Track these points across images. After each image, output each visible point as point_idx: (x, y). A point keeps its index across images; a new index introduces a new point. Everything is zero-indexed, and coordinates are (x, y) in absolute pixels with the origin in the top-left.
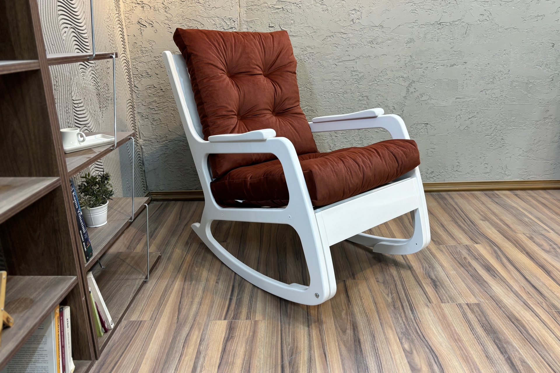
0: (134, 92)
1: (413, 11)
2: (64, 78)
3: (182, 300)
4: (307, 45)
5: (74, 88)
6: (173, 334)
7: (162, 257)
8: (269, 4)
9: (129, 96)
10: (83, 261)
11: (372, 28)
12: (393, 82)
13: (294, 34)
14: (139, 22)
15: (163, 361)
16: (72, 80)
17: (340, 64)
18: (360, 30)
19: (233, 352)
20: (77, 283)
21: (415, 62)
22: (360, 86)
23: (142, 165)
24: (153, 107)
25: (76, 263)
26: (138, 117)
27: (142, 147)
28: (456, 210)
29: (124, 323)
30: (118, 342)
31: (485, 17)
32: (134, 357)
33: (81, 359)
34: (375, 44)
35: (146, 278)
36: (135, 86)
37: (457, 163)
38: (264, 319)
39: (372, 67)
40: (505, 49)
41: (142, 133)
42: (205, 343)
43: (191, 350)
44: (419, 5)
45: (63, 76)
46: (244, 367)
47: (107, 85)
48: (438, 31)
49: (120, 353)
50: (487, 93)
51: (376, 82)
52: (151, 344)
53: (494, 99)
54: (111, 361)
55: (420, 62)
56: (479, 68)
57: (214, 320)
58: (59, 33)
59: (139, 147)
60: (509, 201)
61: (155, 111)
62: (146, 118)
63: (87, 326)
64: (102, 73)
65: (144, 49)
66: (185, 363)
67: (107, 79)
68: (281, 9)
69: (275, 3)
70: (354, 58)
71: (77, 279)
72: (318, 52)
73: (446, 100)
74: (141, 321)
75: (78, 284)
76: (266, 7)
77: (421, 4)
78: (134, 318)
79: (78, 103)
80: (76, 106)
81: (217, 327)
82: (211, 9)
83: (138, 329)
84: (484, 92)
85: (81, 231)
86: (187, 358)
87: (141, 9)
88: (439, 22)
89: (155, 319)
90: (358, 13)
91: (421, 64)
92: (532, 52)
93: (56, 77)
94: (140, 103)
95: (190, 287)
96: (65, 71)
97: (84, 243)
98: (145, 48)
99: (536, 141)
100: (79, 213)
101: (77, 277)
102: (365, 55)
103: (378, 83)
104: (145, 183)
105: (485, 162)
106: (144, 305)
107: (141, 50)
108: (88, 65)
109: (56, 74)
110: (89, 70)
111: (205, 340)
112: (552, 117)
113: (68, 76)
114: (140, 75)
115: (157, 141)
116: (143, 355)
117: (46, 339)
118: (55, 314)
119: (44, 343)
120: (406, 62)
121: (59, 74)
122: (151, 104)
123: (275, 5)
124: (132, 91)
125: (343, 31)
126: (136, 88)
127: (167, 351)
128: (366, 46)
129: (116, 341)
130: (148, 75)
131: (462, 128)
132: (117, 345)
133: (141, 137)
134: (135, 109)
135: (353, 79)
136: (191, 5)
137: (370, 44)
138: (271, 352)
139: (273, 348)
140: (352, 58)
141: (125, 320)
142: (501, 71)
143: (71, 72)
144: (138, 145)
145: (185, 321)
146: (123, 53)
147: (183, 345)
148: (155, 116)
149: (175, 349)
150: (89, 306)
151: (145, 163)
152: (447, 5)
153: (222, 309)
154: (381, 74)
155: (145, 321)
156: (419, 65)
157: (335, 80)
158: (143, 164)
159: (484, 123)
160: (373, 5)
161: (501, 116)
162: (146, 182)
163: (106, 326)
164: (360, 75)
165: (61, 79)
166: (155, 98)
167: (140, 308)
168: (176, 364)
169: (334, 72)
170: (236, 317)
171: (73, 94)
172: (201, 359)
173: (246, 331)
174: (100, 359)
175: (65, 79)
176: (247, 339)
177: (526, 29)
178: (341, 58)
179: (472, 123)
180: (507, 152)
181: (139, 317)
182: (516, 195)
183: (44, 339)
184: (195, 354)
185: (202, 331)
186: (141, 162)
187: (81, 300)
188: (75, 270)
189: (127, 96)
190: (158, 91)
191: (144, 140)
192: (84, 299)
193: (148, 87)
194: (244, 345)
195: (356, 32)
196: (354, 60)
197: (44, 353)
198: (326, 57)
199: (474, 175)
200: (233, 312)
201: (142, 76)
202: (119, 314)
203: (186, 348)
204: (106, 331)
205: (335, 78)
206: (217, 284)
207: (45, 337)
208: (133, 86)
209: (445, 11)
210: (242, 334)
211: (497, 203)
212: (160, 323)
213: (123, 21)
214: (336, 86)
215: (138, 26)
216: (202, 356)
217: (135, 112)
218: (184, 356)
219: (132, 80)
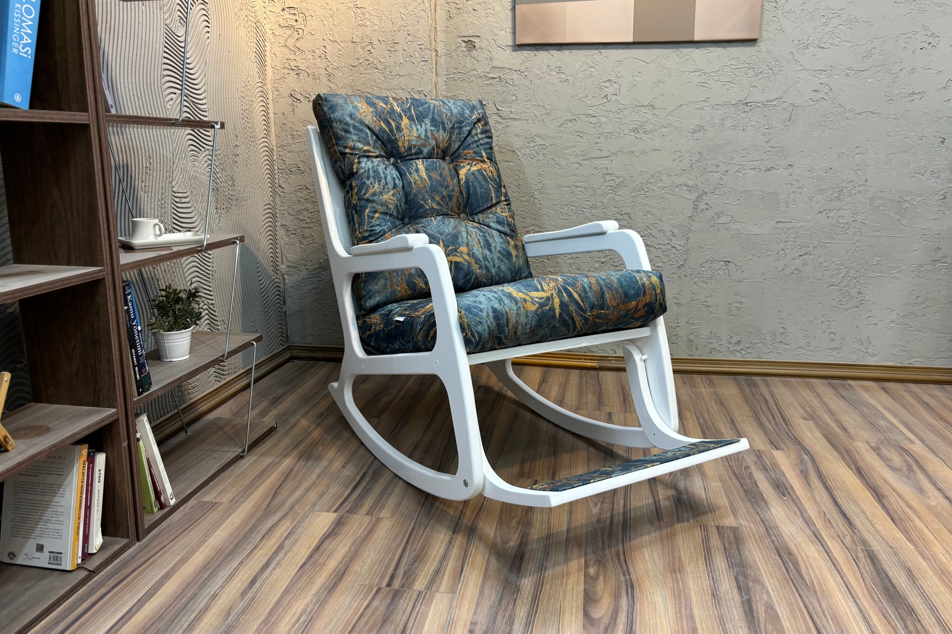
0: (277, 195)
1: (703, 84)
2: (162, 160)
3: (284, 483)
4: (536, 133)
5: (177, 176)
6: (254, 522)
7: (278, 429)
8: (480, 71)
9: (268, 198)
10: (131, 392)
11: (638, 108)
12: (671, 192)
13: (515, 117)
14: (291, 95)
15: (227, 552)
16: (176, 164)
17: (586, 162)
18: (619, 111)
19: (330, 552)
20: (116, 418)
21: (707, 162)
22: (617, 198)
23: (282, 303)
24: (304, 218)
25: (117, 390)
26: (281, 232)
27: (285, 276)
28: (767, 402)
29: (192, 502)
30: (175, 524)
31: (821, 95)
32: (190, 543)
33: (116, 536)
34: (641, 132)
35: (243, 451)
36: (280, 186)
37: (782, 330)
38: (392, 517)
39: (637, 168)
40: (857, 145)
41: (285, 256)
42: (293, 538)
43: (271, 544)
44: (711, 76)
45: (162, 157)
46: (336, 570)
47: (232, 178)
48: (744, 115)
49: (173, 537)
50: (830, 215)
51: (643, 192)
52: (219, 531)
53: (843, 226)
54: (157, 545)
55: (715, 162)
56: (814, 174)
57: (319, 511)
58: (162, 100)
59: (280, 276)
60: (866, 396)
61: (307, 223)
62: (293, 234)
63: (126, 486)
64: (225, 161)
65: (296, 133)
66: (256, 557)
67: (233, 169)
68: (498, 80)
69: (488, 70)
70: (608, 154)
71: (118, 413)
72: (552, 144)
73: (759, 224)
74: (216, 503)
75: (117, 420)
76: (475, 75)
77: (715, 74)
78: (208, 498)
79: (180, 197)
80: (177, 200)
81: (318, 521)
82: (393, 77)
83: (208, 511)
84: (824, 214)
85: (133, 350)
86: (261, 552)
87: (295, 76)
88: (745, 102)
89: (235, 504)
90: (615, 85)
91: (718, 166)
92: (906, 152)
93: (150, 158)
94: (285, 212)
95: (302, 469)
96: (165, 150)
97: (136, 368)
98: (297, 131)
99: (920, 299)
100: (135, 325)
101: (118, 410)
102: (625, 150)
103: (647, 194)
104: (285, 331)
105: (830, 330)
106: (228, 484)
107: (292, 135)
108: (204, 147)
109: (151, 154)
110: (204, 155)
111: (296, 533)
112: (947, 260)
113: (169, 158)
114: (287, 171)
115: (307, 269)
116: (203, 541)
117: (64, 490)
118: (81, 455)
119: (61, 495)
120: (693, 162)
121: (154, 154)
122: (301, 213)
123: (488, 73)
124: (274, 193)
125: (591, 112)
126: (282, 189)
127: (237, 541)
128: (628, 137)
129: (174, 522)
130: (299, 170)
131: (788, 271)
132: (173, 527)
133: (284, 261)
134: (277, 219)
135: (607, 186)
136: (365, 72)
137: (633, 133)
138: (384, 556)
139: (389, 553)
140: (604, 154)
141: (195, 499)
142: (852, 181)
143: (175, 154)
144: (278, 272)
145: (278, 509)
146: (263, 137)
147: (262, 536)
148: (306, 231)
149: (250, 540)
150: (134, 458)
151: (288, 300)
152: (757, 75)
153: (336, 499)
154: (652, 180)
155: (223, 503)
156: (713, 168)
157: (578, 187)
158: (284, 302)
159: (826, 264)
160: (638, 74)
161: (856, 254)
162: (287, 330)
163: (162, 499)
164: (617, 181)
165: (158, 160)
166: (307, 205)
167: (221, 488)
168: (243, 557)
169: (575, 175)
170: (352, 511)
171: (174, 183)
172: (281, 555)
173: (360, 529)
174: (143, 542)
175: (164, 162)
176: (357, 539)
177: (894, 115)
178: (588, 153)
179: (805, 264)
180: (868, 315)
181: (215, 498)
182: (884, 389)
183: (61, 490)
184: (275, 548)
185: (296, 522)
186: (282, 298)
187: (121, 445)
188: (116, 400)
189: (265, 199)
190: (311, 195)
191: (288, 266)
192: (126, 444)
193: (298, 187)
194: (348, 545)
195: (611, 115)
196: (608, 157)
197: (60, 509)
198: (565, 151)
199: (812, 351)
200: (351, 504)
201: (291, 171)
202: (188, 490)
203: (264, 540)
204: (162, 506)
205: (578, 184)
206: (342, 469)
207: (63, 487)
208: (276, 185)
209: (753, 84)
210: (352, 532)
211: (843, 397)
212: (241, 507)
213: (270, 93)
214: (579, 196)
215: (290, 101)
216: (283, 552)
217: (277, 223)
218: (258, 549)
219: (276, 177)
